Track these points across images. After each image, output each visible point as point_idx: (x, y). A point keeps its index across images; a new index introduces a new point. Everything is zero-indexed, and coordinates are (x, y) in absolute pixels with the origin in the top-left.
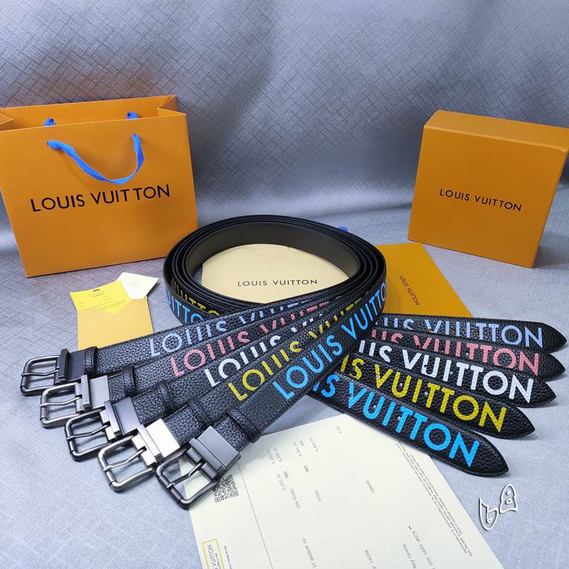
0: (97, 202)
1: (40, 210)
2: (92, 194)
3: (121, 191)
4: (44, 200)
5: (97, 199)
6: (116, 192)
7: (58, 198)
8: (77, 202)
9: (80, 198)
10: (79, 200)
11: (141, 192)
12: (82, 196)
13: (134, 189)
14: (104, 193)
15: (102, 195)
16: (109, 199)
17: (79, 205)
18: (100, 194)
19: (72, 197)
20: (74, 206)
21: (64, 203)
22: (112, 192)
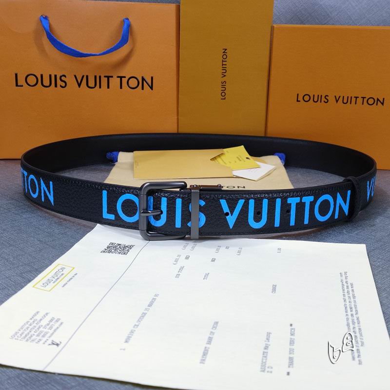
0: (79, 85)
1: (22, 86)
2: (75, 76)
3: (105, 77)
4: (28, 76)
5: (79, 82)
6: (100, 77)
7: (42, 76)
8: (59, 82)
9: (63, 78)
10: (61, 80)
11: (125, 80)
12: (65, 76)
13: (118, 77)
14: (87, 77)
15: (85, 78)
16: (92, 84)
17: (61, 86)
18: (83, 77)
19: (56, 76)
20: (56, 86)
21: (46, 83)
22: (96, 77)
